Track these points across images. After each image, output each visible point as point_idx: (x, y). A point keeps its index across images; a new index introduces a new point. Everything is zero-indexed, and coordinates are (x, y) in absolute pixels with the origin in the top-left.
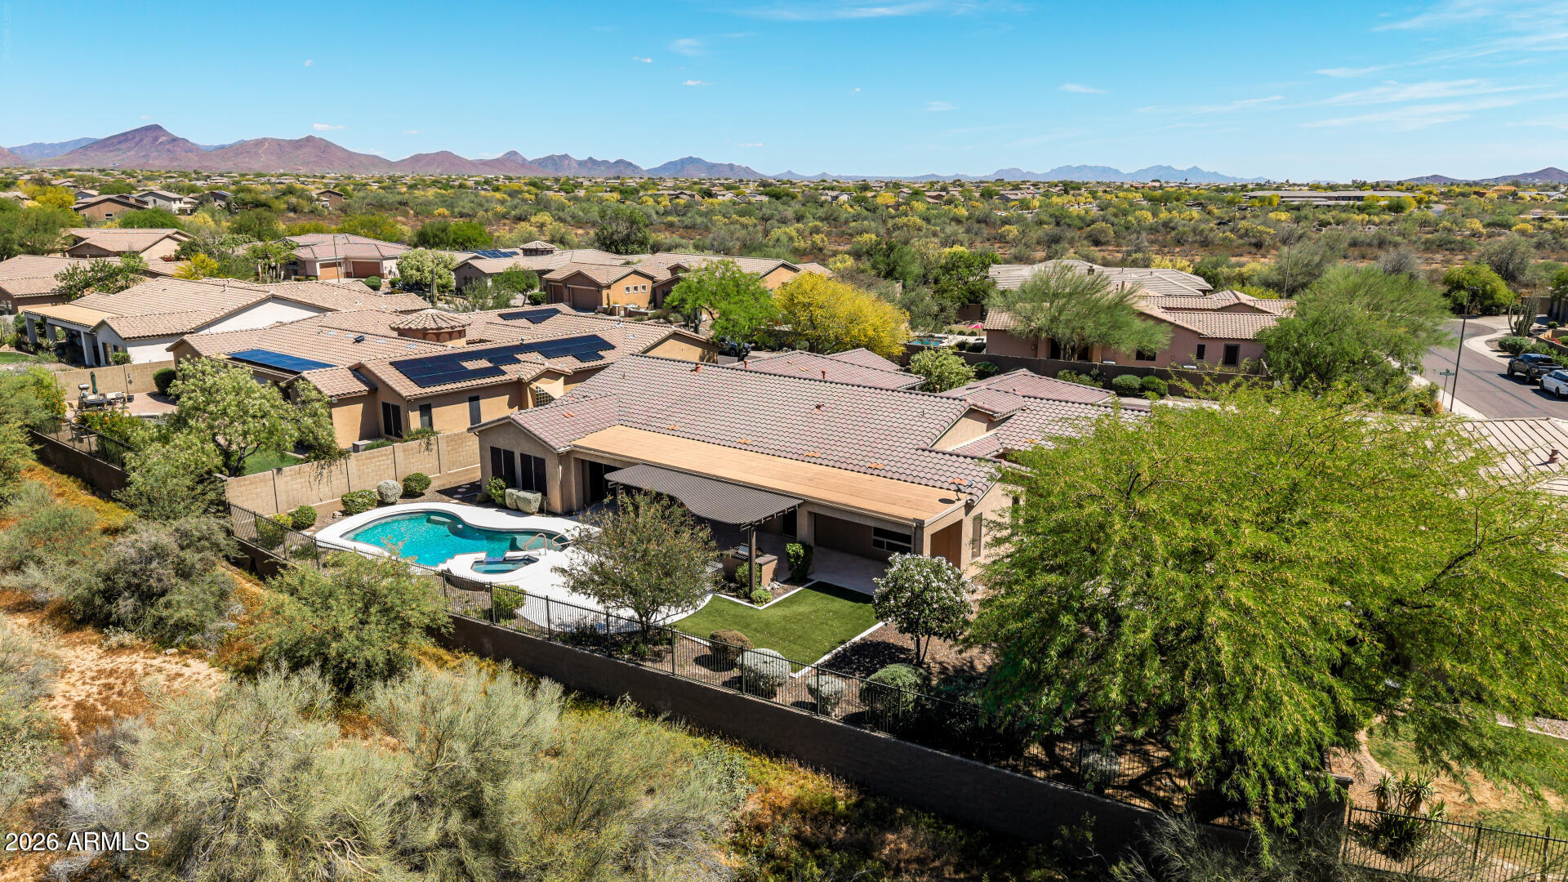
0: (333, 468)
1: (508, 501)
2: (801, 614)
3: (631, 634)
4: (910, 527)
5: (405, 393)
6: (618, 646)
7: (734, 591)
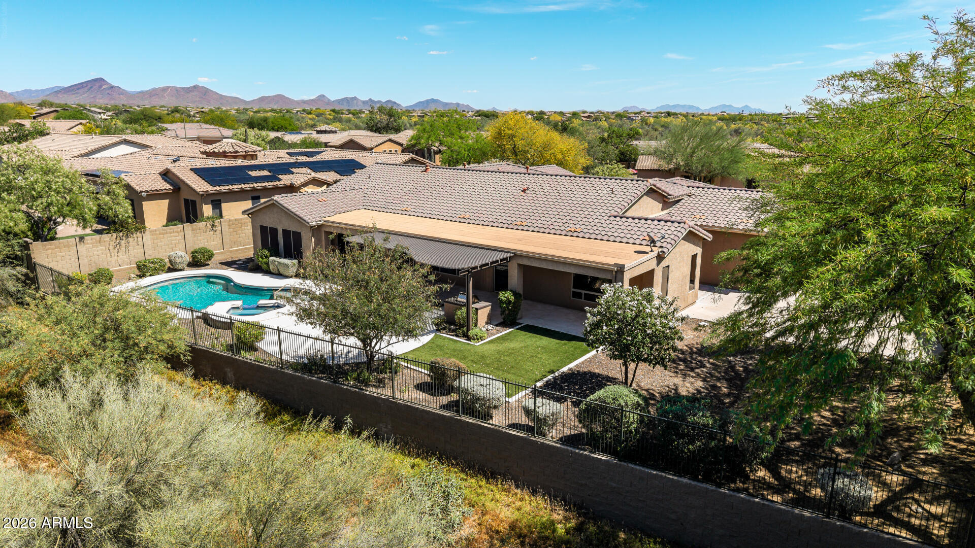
0: (130, 240)
1: (271, 267)
2: (512, 349)
3: (358, 365)
4: (611, 271)
5: (198, 189)
6: (345, 374)
7: (453, 331)
